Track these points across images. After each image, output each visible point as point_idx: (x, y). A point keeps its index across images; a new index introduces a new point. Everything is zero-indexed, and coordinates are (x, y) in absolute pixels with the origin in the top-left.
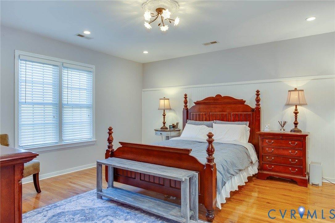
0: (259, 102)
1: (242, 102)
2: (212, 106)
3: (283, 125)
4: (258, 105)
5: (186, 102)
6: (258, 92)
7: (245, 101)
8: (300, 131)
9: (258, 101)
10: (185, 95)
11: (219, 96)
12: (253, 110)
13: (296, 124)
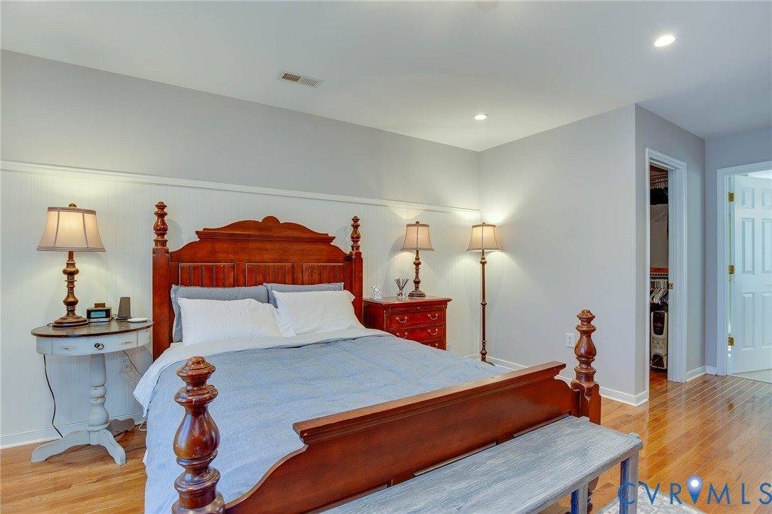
0: (357, 242)
1: (326, 240)
2: (252, 245)
3: (401, 285)
4: (355, 247)
5: (161, 230)
6: (356, 220)
7: (332, 238)
8: (422, 295)
9: (356, 238)
10: (158, 206)
11: (271, 221)
12: (348, 258)
13: (417, 283)
